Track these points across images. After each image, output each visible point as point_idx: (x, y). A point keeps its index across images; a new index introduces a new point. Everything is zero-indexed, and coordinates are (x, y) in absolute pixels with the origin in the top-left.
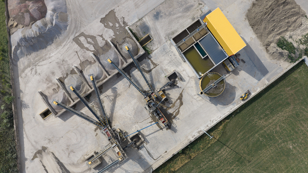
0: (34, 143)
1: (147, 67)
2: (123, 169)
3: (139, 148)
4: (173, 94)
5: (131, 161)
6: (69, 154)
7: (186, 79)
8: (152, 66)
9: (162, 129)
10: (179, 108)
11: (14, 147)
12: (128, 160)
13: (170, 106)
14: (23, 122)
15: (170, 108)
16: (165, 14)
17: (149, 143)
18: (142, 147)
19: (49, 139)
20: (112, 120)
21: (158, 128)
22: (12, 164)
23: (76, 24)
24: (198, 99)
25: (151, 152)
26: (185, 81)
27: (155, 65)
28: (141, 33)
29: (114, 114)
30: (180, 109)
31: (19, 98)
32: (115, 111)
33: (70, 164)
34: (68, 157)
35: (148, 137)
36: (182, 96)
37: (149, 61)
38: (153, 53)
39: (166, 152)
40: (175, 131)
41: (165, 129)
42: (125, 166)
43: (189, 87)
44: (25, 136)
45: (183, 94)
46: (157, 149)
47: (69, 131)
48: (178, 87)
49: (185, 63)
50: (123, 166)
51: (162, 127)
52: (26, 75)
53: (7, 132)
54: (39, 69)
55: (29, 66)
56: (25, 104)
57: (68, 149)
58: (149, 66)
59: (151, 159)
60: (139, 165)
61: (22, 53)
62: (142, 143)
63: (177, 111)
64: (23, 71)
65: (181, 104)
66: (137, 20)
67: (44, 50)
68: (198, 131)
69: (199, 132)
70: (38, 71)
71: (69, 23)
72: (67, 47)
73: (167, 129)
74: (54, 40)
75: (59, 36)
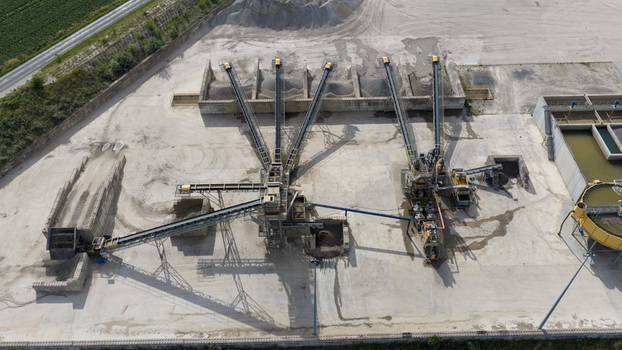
0: (112, 127)
1: (452, 131)
2: (239, 284)
3: (319, 261)
4: (489, 203)
5: (275, 277)
6: (153, 180)
7: (542, 192)
8: (464, 133)
9: (412, 255)
10: (490, 237)
11: (77, 106)
12: (269, 271)
13: (466, 220)
14: (134, 91)
15: (465, 224)
16: (541, 79)
17: (354, 265)
18: (329, 265)
19: (145, 138)
20: (303, 173)
21: (402, 248)
22: (37, 123)
23: (356, 27)
24: (555, 246)
25: (345, 291)
26: (534, 193)
27: (473, 135)
28: (472, 82)
29: (315, 167)
30: (490, 241)
31: (168, 61)
32: (322, 163)
33: (133, 199)
34: (145, 185)
35: (363, 252)
36: (511, 218)
37: (464, 124)
38: (480, 117)
39: (388, 318)
40: (447, 280)
41: (419, 262)
42: (250, 282)
43: (540, 210)
44: (111, 110)
45: (516, 215)
46: (365, 295)
47: (196, 145)
48: (510, 195)
49: (550, 164)
50: (244, 277)
51: (416, 252)
52: (213, 43)
53: (93, 79)
54: (240, 46)
55: (230, 36)
56: (167, 73)
57: (161, 171)
58: (458, 129)
59: (331, 309)
60: (286, 302)
61: (237, 17)
62: (336, 254)
63: (479, 240)
64: (214, 38)
65: (501, 232)
66: (476, 64)
67: (273, 32)
68: (520, 320)
69: (521, 325)
70: (236, 48)
71: (347, 21)
72: (316, 43)
73: (427, 263)
74: (303, 28)
75: (314, 27)
